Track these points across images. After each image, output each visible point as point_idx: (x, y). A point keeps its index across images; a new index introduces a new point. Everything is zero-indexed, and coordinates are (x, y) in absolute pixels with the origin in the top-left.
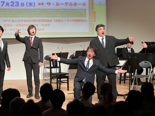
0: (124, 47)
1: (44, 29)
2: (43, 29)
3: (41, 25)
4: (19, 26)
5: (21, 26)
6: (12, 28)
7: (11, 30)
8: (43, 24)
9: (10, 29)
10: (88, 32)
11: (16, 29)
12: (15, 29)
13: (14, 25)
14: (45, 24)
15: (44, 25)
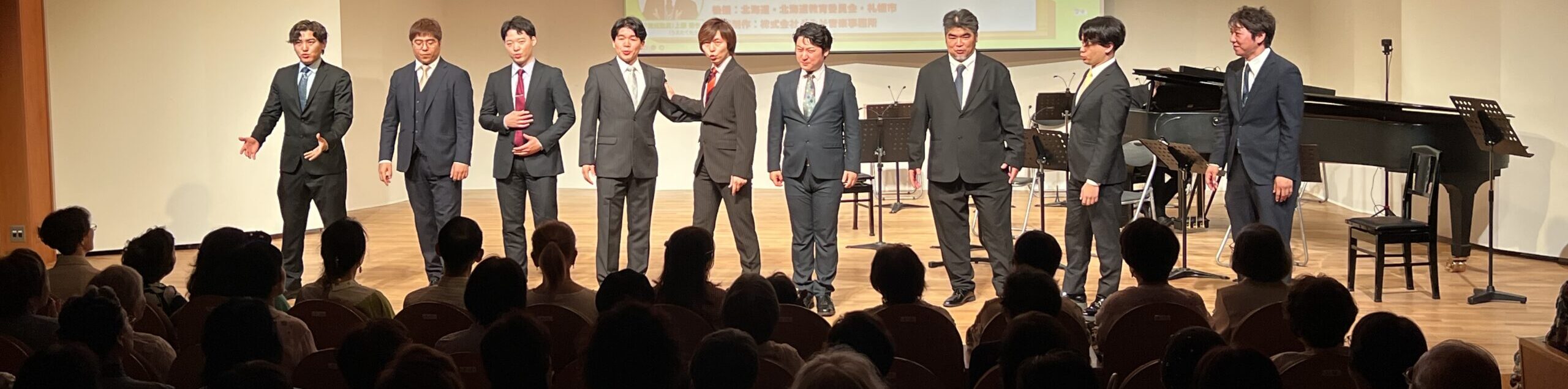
0: (1068, 89)
1: (876, 22)
2: (873, 22)
3: (866, 8)
4: (791, 12)
5: (796, 12)
6: (771, 17)
7: (764, 24)
8: (873, 5)
9: (762, 21)
10: (1033, 28)
11: (780, 20)
12: (777, 21)
13: (775, 10)
14: (879, 5)
15: (876, 7)
